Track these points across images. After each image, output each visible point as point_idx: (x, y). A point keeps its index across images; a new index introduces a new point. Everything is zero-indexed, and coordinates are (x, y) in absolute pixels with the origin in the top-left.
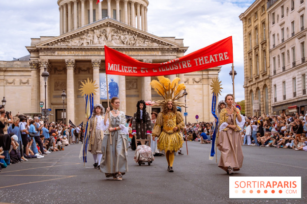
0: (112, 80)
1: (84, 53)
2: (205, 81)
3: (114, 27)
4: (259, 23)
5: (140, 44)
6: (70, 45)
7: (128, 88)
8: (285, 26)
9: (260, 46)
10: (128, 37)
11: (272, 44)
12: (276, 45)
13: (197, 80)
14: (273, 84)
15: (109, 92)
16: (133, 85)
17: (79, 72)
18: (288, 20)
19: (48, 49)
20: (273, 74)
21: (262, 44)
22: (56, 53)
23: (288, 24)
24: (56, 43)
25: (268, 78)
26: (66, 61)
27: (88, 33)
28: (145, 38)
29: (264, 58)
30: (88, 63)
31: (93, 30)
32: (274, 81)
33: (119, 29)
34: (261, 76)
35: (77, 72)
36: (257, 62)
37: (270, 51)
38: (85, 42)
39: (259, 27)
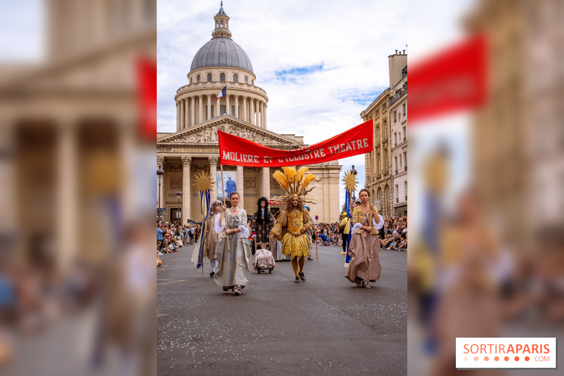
0: (230, 179)
1: (201, 150)
2: (325, 181)
3: (233, 124)
4: (380, 121)
5: (259, 141)
6: (186, 141)
7: (246, 187)
9: (382, 145)
10: (247, 134)
11: (393, 143)
12: (398, 144)
13: (318, 179)
14: (395, 184)
15: (226, 191)
16: (251, 184)
17: (196, 170)
19: (164, 146)
20: (394, 174)
21: (384, 143)
22: (172, 150)
24: (172, 139)
25: (390, 178)
26: (182, 158)
27: (205, 130)
28: (264, 135)
29: (386, 157)
30: (205, 161)
31: (210, 126)
32: (396, 181)
33: (238, 126)
34: (382, 176)
35: (194, 170)
36: (378, 161)
37: (392, 150)
38: (202, 138)
39: (381, 125)
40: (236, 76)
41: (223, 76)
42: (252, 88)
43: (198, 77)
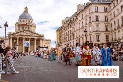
0: (27, 42)
1: (21, 36)
2: (48, 43)
4: (60, 32)
5: (34, 35)
6: (18, 34)
8: (65, 33)
9: (60, 37)
10: (31, 33)
12: (63, 37)
13: (46, 43)
14: (62, 44)
16: (32, 44)
17: (20, 40)
18: (66, 32)
19: (13, 35)
23: (66, 33)
24: (14, 33)
26: (17, 38)
28: (35, 33)
29: (61, 39)
30: (22, 38)
31: (23, 31)
33: (29, 31)
34: (60, 43)
36: (59, 40)
38: (21, 34)
40: (29, 21)
41: (26, 21)
42: (33, 24)
43: (21, 20)
